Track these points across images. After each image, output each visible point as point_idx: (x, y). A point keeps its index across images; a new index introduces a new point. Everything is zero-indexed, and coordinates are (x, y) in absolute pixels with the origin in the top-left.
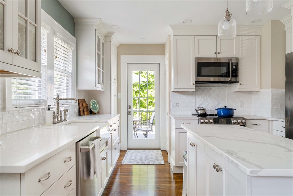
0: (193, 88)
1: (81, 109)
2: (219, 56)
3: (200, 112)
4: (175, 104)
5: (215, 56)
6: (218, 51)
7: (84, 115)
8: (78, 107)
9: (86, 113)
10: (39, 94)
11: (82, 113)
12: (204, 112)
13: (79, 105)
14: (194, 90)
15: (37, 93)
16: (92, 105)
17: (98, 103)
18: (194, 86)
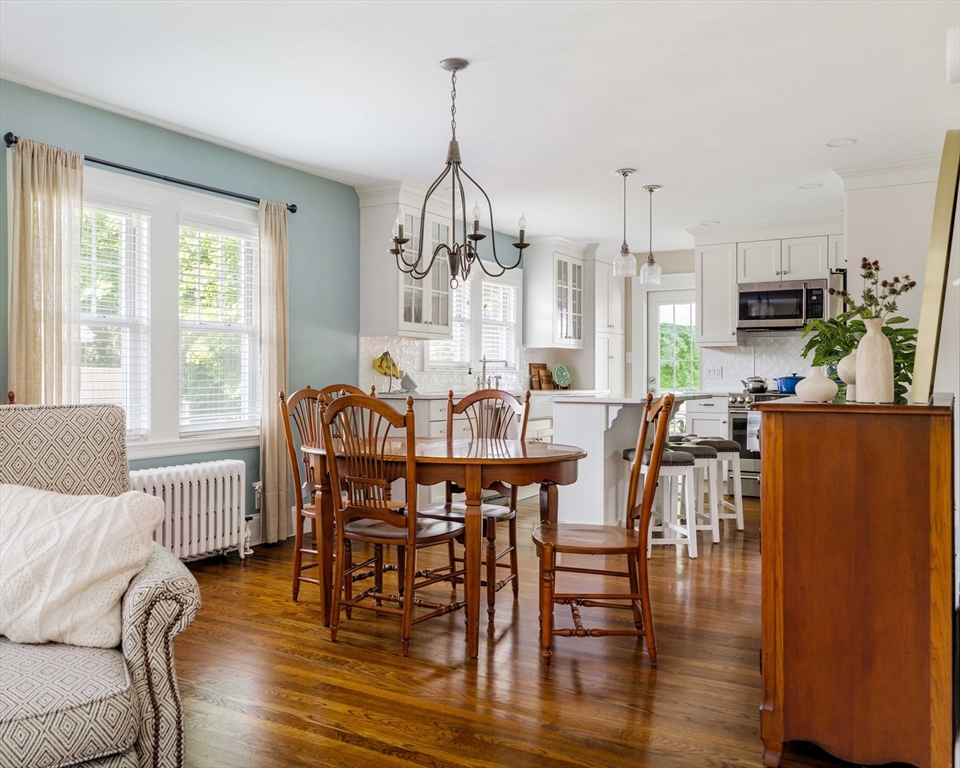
0: (733, 341)
1: (535, 379)
2: (785, 278)
3: (751, 386)
4: (712, 371)
5: (778, 279)
6: (785, 268)
7: (541, 388)
8: (528, 375)
9: (543, 386)
10: (462, 355)
11: (535, 385)
12: (758, 385)
13: (530, 373)
14: (736, 344)
15: (458, 354)
16: (557, 374)
17: (569, 371)
18: (735, 336)
